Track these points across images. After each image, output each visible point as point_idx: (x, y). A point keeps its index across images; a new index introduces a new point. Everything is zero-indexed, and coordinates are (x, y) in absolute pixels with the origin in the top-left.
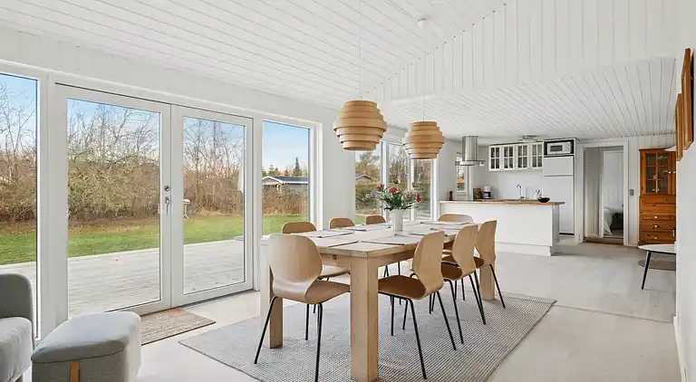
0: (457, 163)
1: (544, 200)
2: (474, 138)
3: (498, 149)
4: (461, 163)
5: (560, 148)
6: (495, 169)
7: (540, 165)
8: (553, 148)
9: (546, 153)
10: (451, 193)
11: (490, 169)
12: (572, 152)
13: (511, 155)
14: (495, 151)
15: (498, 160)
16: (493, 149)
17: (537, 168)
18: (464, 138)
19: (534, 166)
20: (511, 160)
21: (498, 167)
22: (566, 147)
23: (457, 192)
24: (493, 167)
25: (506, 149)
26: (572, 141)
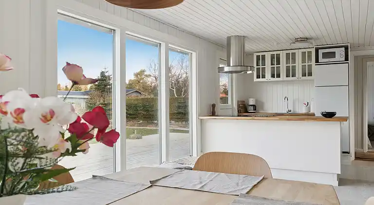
0: (221, 70)
1: (329, 115)
2: (242, 39)
3: (263, 57)
4: (226, 69)
5: (333, 55)
6: (261, 80)
7: (310, 74)
8: (325, 55)
9: (317, 61)
10: (214, 106)
11: (256, 80)
12: (347, 59)
13: (278, 63)
14: (261, 59)
15: (264, 69)
16: (258, 57)
17: (307, 78)
18: (229, 39)
19: (304, 75)
20: (278, 68)
21: (264, 77)
22: (340, 54)
23: (220, 106)
24: (258, 77)
25: (272, 57)
26: (346, 48)
